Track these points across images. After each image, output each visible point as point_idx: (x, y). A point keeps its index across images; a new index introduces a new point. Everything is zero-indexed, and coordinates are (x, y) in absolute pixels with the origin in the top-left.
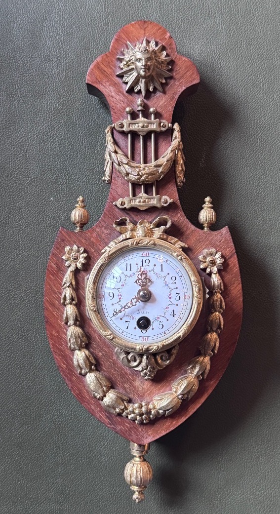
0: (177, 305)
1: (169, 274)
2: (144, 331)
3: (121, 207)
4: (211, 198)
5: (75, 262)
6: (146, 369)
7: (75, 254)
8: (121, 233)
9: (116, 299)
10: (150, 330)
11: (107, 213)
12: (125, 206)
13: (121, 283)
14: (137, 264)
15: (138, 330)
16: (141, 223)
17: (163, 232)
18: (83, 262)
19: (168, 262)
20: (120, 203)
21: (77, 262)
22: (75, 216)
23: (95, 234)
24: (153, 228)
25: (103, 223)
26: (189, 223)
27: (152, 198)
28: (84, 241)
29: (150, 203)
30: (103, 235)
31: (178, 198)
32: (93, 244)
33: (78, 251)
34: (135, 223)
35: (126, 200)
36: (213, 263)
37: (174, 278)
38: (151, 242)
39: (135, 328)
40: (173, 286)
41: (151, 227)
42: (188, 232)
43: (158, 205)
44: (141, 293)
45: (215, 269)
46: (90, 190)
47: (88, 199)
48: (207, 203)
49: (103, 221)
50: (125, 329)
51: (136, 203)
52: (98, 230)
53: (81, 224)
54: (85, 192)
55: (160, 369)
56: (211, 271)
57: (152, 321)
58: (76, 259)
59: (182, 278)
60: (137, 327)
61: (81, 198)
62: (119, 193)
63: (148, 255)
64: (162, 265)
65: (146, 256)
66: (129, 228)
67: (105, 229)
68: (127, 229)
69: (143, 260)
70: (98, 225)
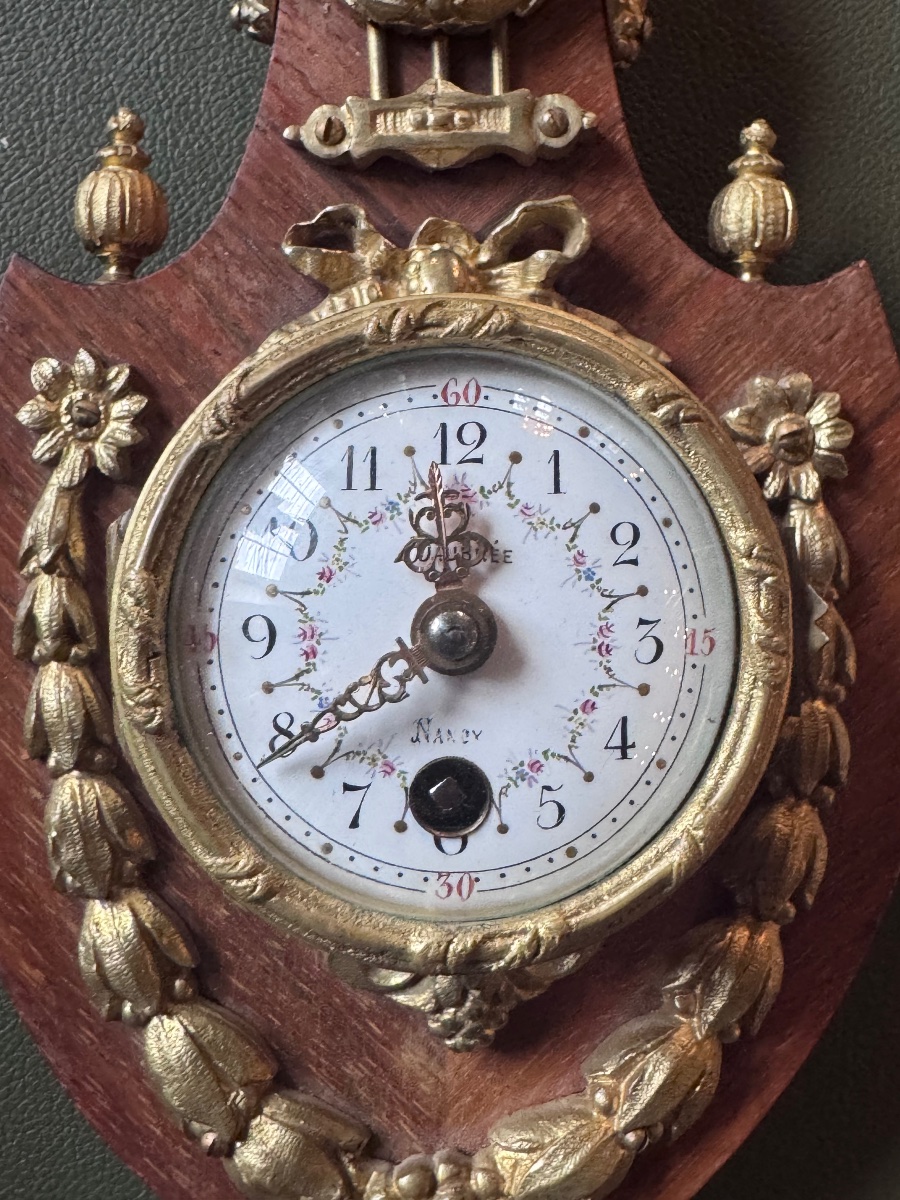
0: (644, 690)
1: (595, 508)
2: (451, 845)
3: (325, 151)
4: (772, 125)
5: (84, 439)
6: (459, 1004)
7: (85, 397)
8: (322, 289)
9: (287, 657)
11: (253, 185)
12: (345, 146)
13: (315, 564)
14: (410, 451)
15: (418, 837)
16: (429, 238)
17: (543, 284)
18: (127, 439)
19: (594, 440)
20: (322, 128)
21: (95, 438)
22: (90, 204)
23: (188, 297)
24: (491, 264)
25: (233, 241)
26: (677, 241)
27: (489, 106)
28: (131, 330)
29: (475, 130)
30: (234, 304)
31: (619, 114)
32: (179, 350)
33: (99, 383)
34: (400, 239)
35: (350, 116)
36: (799, 446)
37: (626, 534)
38: (495, 319)
39: (401, 827)
40: (621, 580)
41: (484, 257)
42: (668, 289)
43: (521, 144)
44: (437, 625)
45: (809, 482)
46: (186, 100)
47: (176, 145)
48: (753, 152)
49: (231, 226)
50: (339, 830)
51: (402, 126)
52: (205, 272)
53: (124, 246)
54: (160, 111)
55: (526, 996)
56: (786, 486)
57: (496, 786)
58: (90, 422)
59: (672, 534)
60: (410, 819)
61: (124, 118)
62: (314, 85)
63: (477, 398)
64: (556, 454)
65: (462, 401)
66: (367, 264)
67: (242, 270)
68: (355, 264)
69: (444, 426)
70: (204, 248)
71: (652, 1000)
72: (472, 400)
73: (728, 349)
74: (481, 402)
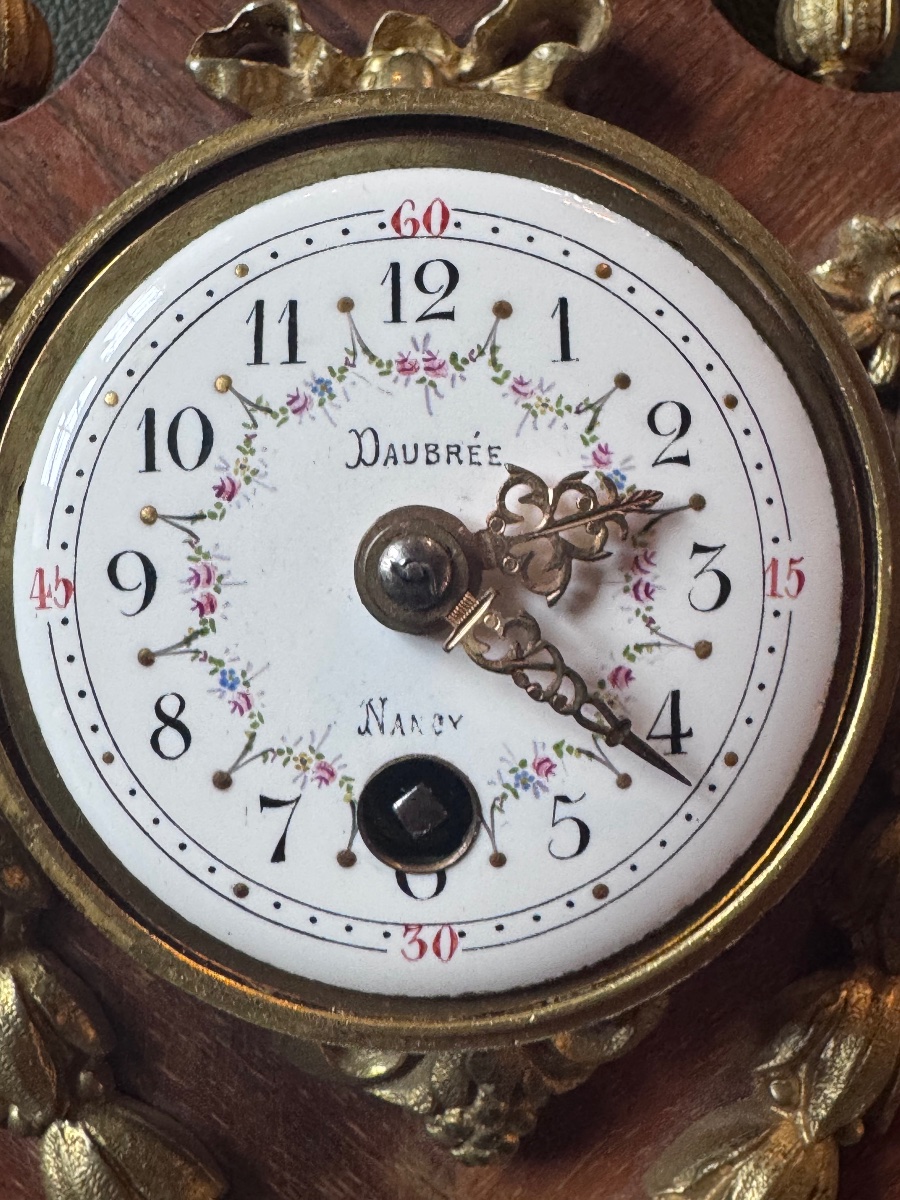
0: (704, 650)
1: (623, 382)
2: (423, 884)
6: (466, 1102)
9: (174, 610)
10: (469, 871)
13: (210, 474)
14: (346, 305)
15: (374, 873)
16: (389, 42)
19: (620, 282)
23: (69, 144)
26: (735, 37)
34: (351, 44)
37: (669, 419)
39: (347, 859)
41: (465, 68)
44: (394, 555)
49: (124, 45)
50: (259, 867)
55: (560, 1088)
57: (486, 795)
59: (740, 417)
60: (360, 847)
63: (444, 225)
64: (563, 303)
65: (422, 231)
66: (305, 82)
67: (140, 103)
68: (288, 82)
69: (395, 267)
70: (87, 76)
71: (739, 1086)
72: (436, 227)
73: (812, 183)
74: (450, 230)
